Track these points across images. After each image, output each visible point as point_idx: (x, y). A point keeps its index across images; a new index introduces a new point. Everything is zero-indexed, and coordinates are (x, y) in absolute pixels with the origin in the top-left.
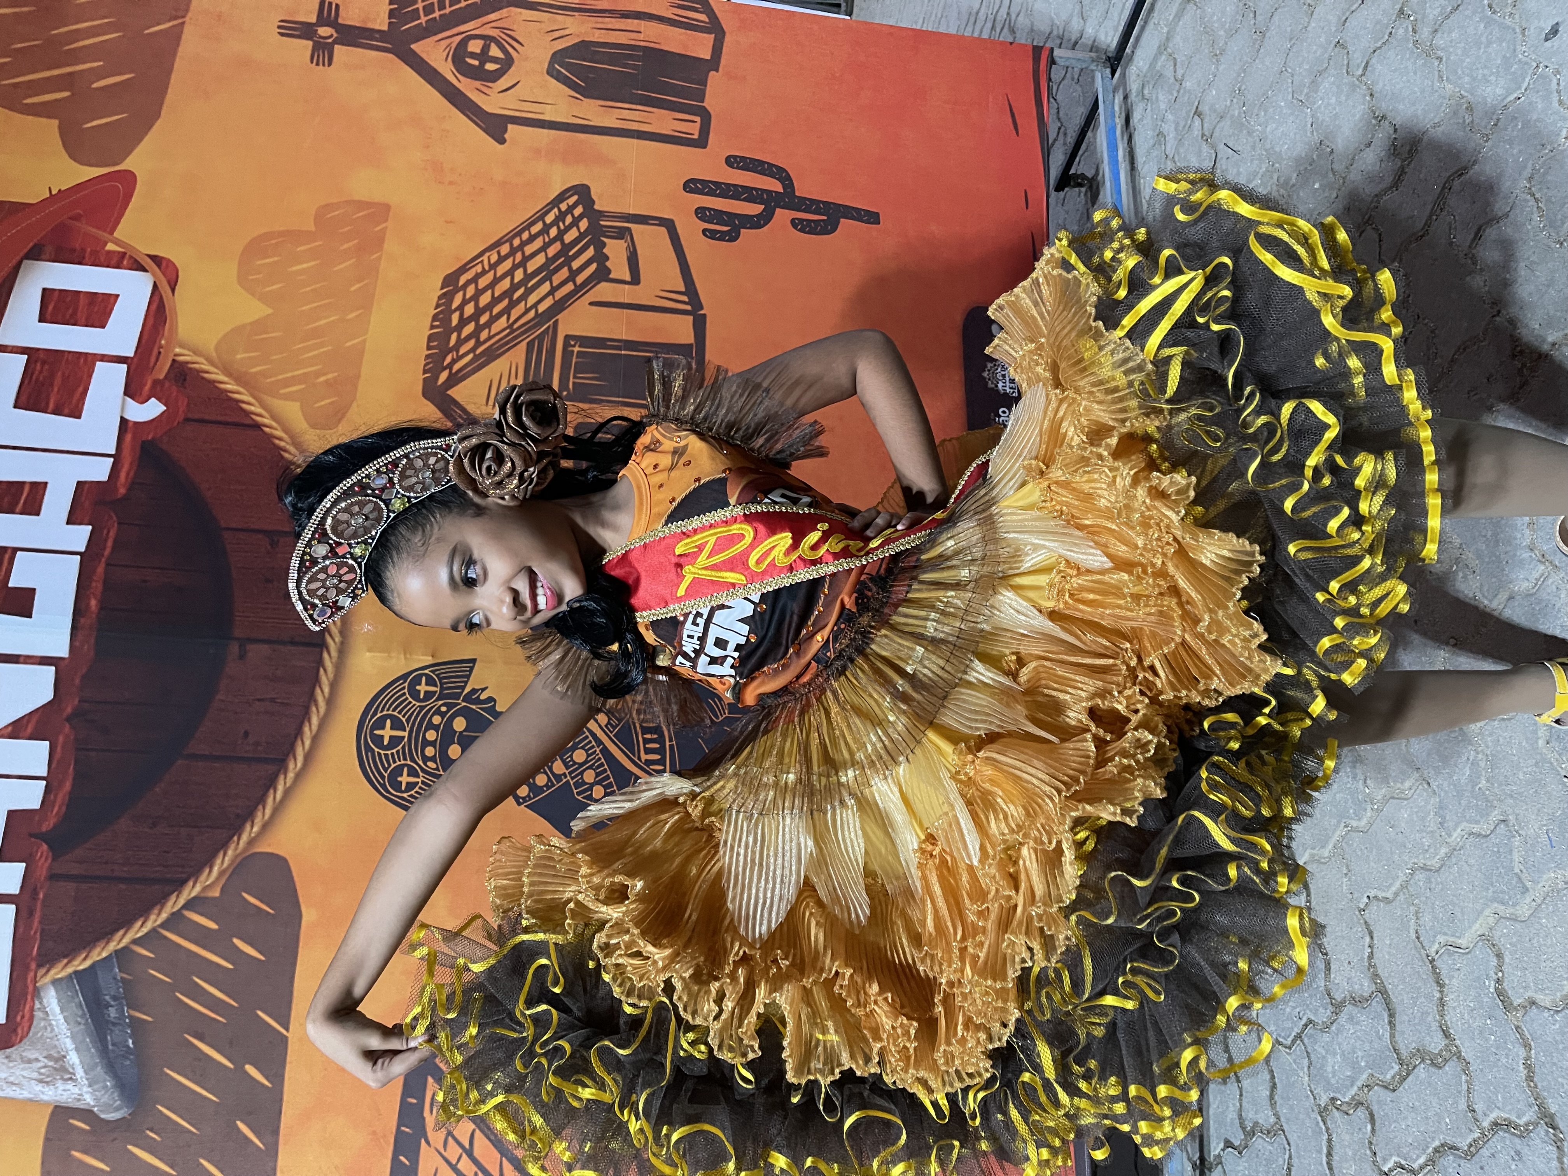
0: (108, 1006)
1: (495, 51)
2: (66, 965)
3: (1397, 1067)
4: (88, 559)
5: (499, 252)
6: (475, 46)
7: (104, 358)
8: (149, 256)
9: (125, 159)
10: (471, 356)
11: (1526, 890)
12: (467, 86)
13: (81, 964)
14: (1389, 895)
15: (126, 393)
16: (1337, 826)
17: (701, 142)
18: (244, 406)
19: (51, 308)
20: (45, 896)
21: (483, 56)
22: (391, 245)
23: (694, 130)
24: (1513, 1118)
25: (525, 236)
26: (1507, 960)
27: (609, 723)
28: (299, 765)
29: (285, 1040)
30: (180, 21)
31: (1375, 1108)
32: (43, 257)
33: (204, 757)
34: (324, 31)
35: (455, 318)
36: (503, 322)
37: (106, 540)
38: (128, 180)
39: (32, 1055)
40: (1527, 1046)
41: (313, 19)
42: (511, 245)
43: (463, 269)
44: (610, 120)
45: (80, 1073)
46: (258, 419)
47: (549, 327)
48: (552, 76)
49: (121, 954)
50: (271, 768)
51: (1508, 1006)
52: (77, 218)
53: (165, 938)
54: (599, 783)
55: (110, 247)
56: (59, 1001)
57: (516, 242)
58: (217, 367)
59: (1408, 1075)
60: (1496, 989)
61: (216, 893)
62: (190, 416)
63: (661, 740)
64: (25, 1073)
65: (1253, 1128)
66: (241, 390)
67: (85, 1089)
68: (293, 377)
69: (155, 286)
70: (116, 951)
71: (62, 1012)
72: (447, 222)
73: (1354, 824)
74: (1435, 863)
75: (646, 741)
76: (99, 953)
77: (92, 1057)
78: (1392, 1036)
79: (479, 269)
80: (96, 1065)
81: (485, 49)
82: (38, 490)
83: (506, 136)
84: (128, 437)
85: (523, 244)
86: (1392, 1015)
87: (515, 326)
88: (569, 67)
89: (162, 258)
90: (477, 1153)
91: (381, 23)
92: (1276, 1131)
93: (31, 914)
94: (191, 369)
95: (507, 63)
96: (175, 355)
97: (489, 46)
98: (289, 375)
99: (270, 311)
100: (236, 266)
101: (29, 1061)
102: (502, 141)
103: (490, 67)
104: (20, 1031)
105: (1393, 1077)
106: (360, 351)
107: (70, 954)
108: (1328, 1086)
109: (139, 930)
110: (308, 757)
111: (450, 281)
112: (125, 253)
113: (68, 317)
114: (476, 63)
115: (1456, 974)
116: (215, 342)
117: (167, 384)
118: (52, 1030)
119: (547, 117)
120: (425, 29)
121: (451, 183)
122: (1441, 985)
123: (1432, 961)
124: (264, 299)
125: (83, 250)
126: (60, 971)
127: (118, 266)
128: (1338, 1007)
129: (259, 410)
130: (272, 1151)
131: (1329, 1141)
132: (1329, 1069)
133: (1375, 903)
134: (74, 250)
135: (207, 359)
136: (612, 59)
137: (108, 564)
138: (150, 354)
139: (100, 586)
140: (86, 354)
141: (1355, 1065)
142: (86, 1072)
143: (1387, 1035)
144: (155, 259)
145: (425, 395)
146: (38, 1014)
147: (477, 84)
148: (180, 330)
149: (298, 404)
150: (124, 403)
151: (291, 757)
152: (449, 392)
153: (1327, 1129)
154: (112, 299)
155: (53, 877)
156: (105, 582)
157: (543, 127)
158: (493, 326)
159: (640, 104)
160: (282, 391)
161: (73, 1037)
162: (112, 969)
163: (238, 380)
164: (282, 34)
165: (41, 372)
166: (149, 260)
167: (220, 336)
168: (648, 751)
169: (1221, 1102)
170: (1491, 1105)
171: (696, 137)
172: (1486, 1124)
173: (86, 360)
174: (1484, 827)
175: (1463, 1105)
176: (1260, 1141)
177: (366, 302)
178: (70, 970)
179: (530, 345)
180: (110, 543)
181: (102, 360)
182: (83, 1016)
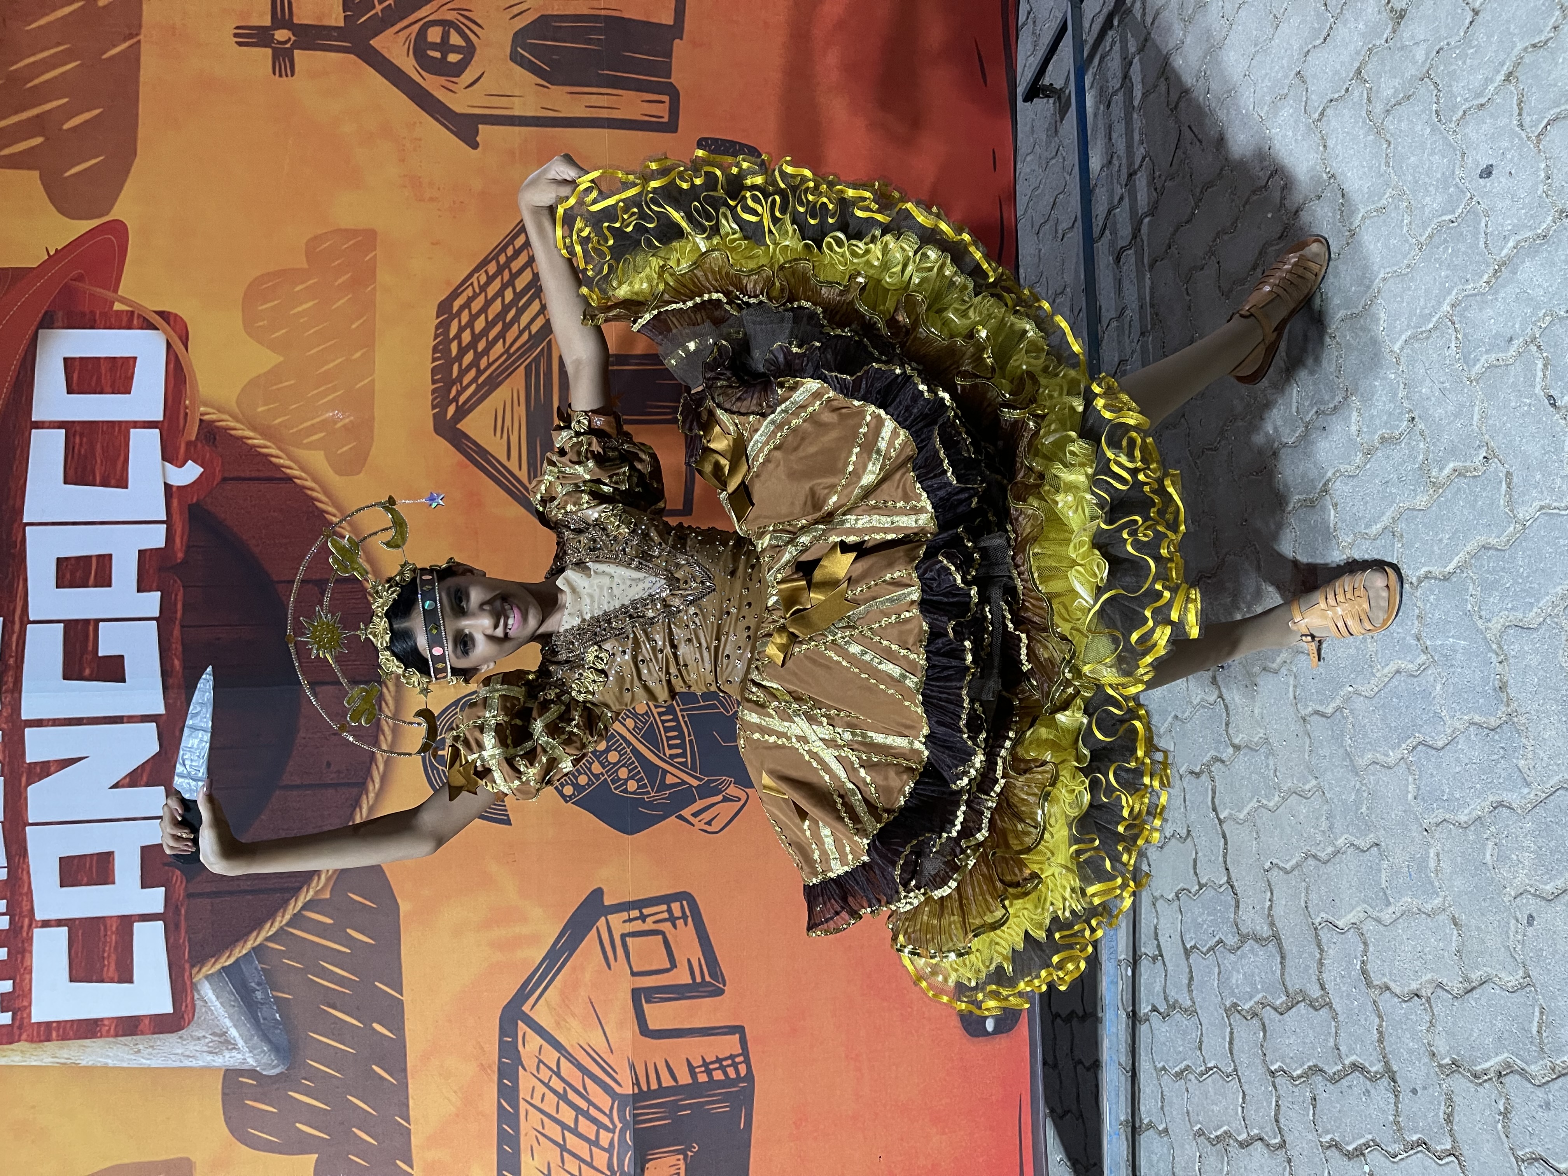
0: (254, 990)
1: (455, 39)
2: (214, 963)
3: (1284, 998)
4: (163, 621)
5: (486, 272)
6: (434, 35)
7: (137, 425)
8: (156, 312)
9: (111, 207)
10: (474, 386)
11: (1388, 904)
12: (432, 83)
13: (227, 961)
14: (1288, 866)
15: (164, 458)
16: (1251, 799)
17: (671, 127)
18: (274, 460)
19: (75, 376)
20: (186, 912)
21: (444, 46)
22: (384, 276)
23: (662, 111)
24: (1367, 1065)
25: (510, 251)
26: (1371, 949)
27: (636, 726)
28: (377, 786)
29: (401, 1002)
30: (135, 40)
31: (1267, 1022)
32: (56, 325)
33: (297, 787)
34: (281, 35)
35: (454, 347)
36: (499, 348)
37: (176, 605)
38: (119, 229)
39: (201, 1033)
40: (1380, 1017)
41: (267, 22)
42: (498, 262)
43: (455, 294)
44: (578, 111)
45: (241, 1043)
46: (288, 471)
47: (543, 349)
48: (516, 63)
49: (258, 950)
50: (355, 791)
51: (1369, 984)
52: (80, 278)
53: (292, 934)
54: (632, 778)
55: (117, 306)
56: (214, 991)
57: (502, 259)
58: (242, 423)
59: (1293, 1006)
60: (1361, 968)
61: (327, 896)
62: (226, 475)
63: (681, 736)
64: (197, 1048)
65: (1174, 1003)
66: (269, 444)
67: (247, 1055)
68: (313, 425)
69: (169, 345)
70: (253, 949)
71: (217, 998)
72: (433, 244)
73: (1265, 802)
74: (1323, 855)
75: (669, 739)
76: (241, 951)
77: (249, 1030)
78: (1283, 974)
79: (470, 292)
80: (253, 1035)
81: (445, 36)
82: (105, 561)
83: (478, 139)
84: (175, 502)
85: (510, 260)
86: (1283, 958)
87: (512, 351)
88: (532, 49)
89: (169, 313)
90: (563, 1074)
91: (336, 18)
92: (1191, 1012)
93: (177, 926)
94: (218, 427)
95: (469, 51)
96: (202, 414)
97: (449, 31)
98: (309, 423)
99: (282, 359)
100: (240, 314)
101: (199, 1039)
102: (475, 145)
103: (453, 58)
104: (186, 1017)
105: (1281, 1004)
106: (370, 390)
107: (216, 954)
108: (1232, 994)
109: (268, 930)
110: (383, 779)
111: (444, 307)
112: (132, 312)
113: (93, 384)
114: (437, 55)
115: (1333, 946)
116: (235, 399)
117: (199, 445)
118: (213, 1014)
119: (517, 112)
120: (382, 20)
121: (431, 199)
122: (1322, 950)
123: (1316, 929)
124: (273, 346)
125: (93, 313)
126: (211, 968)
127: (129, 327)
128: (1244, 938)
129: (288, 463)
130: (404, 1086)
131: (1231, 1033)
132: (1234, 981)
133: (1276, 869)
134: (83, 314)
135: (230, 416)
136: (575, 34)
137: (182, 626)
138: (178, 418)
139: (180, 648)
140: (120, 422)
141: (1253, 985)
142: (246, 1043)
143: (1279, 972)
144: (163, 315)
145: (437, 430)
146: (198, 1003)
147: (442, 80)
148: (201, 389)
149: (322, 453)
150: (164, 467)
151: (369, 779)
152: (458, 426)
153: (1230, 1025)
154: (131, 362)
155: (190, 896)
156: (183, 645)
157: (513, 124)
158: (491, 352)
159: (607, 87)
160: (305, 441)
161: (230, 1017)
162: (253, 962)
163: (264, 435)
164: (240, 44)
165: (81, 444)
166: (157, 317)
167: (238, 390)
168: (671, 747)
169: (1150, 976)
170: (1351, 1051)
171: (666, 120)
172: (1347, 1062)
173: (120, 427)
174: (1362, 844)
175: (1331, 1043)
176: (1178, 1015)
177: (368, 340)
178: (218, 966)
179: (528, 369)
180: (180, 606)
181: (135, 427)
182: (236, 1000)
